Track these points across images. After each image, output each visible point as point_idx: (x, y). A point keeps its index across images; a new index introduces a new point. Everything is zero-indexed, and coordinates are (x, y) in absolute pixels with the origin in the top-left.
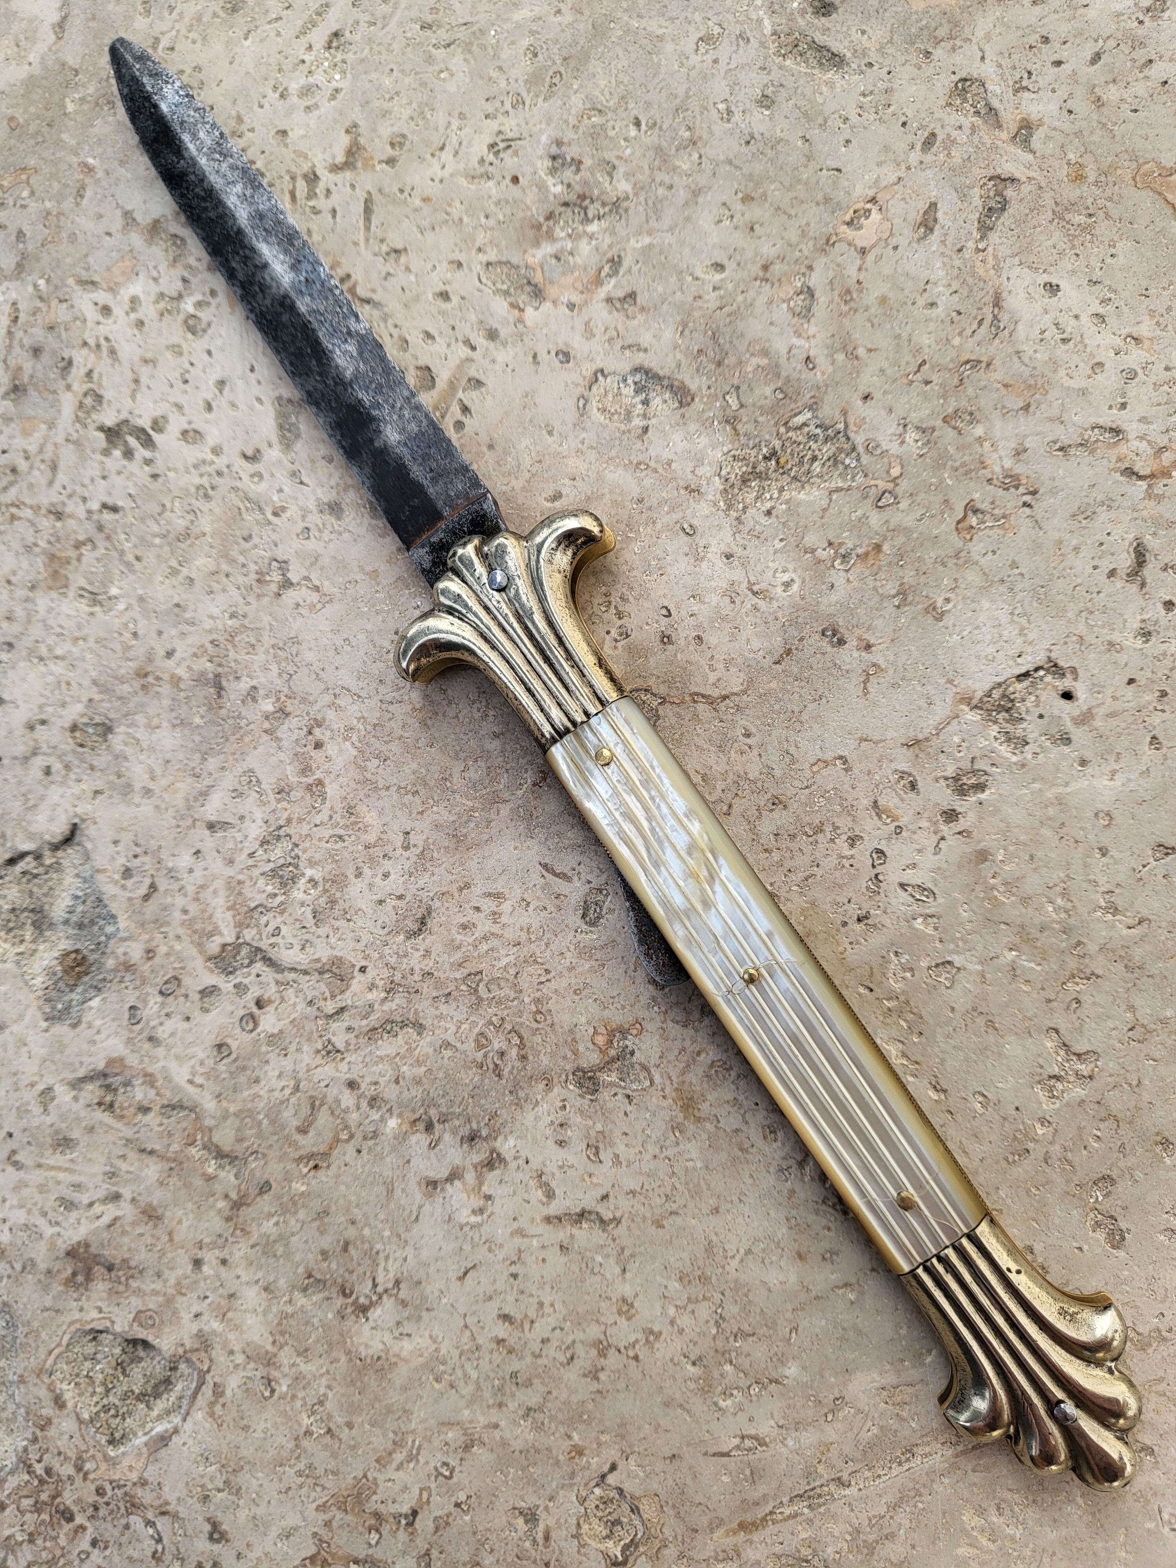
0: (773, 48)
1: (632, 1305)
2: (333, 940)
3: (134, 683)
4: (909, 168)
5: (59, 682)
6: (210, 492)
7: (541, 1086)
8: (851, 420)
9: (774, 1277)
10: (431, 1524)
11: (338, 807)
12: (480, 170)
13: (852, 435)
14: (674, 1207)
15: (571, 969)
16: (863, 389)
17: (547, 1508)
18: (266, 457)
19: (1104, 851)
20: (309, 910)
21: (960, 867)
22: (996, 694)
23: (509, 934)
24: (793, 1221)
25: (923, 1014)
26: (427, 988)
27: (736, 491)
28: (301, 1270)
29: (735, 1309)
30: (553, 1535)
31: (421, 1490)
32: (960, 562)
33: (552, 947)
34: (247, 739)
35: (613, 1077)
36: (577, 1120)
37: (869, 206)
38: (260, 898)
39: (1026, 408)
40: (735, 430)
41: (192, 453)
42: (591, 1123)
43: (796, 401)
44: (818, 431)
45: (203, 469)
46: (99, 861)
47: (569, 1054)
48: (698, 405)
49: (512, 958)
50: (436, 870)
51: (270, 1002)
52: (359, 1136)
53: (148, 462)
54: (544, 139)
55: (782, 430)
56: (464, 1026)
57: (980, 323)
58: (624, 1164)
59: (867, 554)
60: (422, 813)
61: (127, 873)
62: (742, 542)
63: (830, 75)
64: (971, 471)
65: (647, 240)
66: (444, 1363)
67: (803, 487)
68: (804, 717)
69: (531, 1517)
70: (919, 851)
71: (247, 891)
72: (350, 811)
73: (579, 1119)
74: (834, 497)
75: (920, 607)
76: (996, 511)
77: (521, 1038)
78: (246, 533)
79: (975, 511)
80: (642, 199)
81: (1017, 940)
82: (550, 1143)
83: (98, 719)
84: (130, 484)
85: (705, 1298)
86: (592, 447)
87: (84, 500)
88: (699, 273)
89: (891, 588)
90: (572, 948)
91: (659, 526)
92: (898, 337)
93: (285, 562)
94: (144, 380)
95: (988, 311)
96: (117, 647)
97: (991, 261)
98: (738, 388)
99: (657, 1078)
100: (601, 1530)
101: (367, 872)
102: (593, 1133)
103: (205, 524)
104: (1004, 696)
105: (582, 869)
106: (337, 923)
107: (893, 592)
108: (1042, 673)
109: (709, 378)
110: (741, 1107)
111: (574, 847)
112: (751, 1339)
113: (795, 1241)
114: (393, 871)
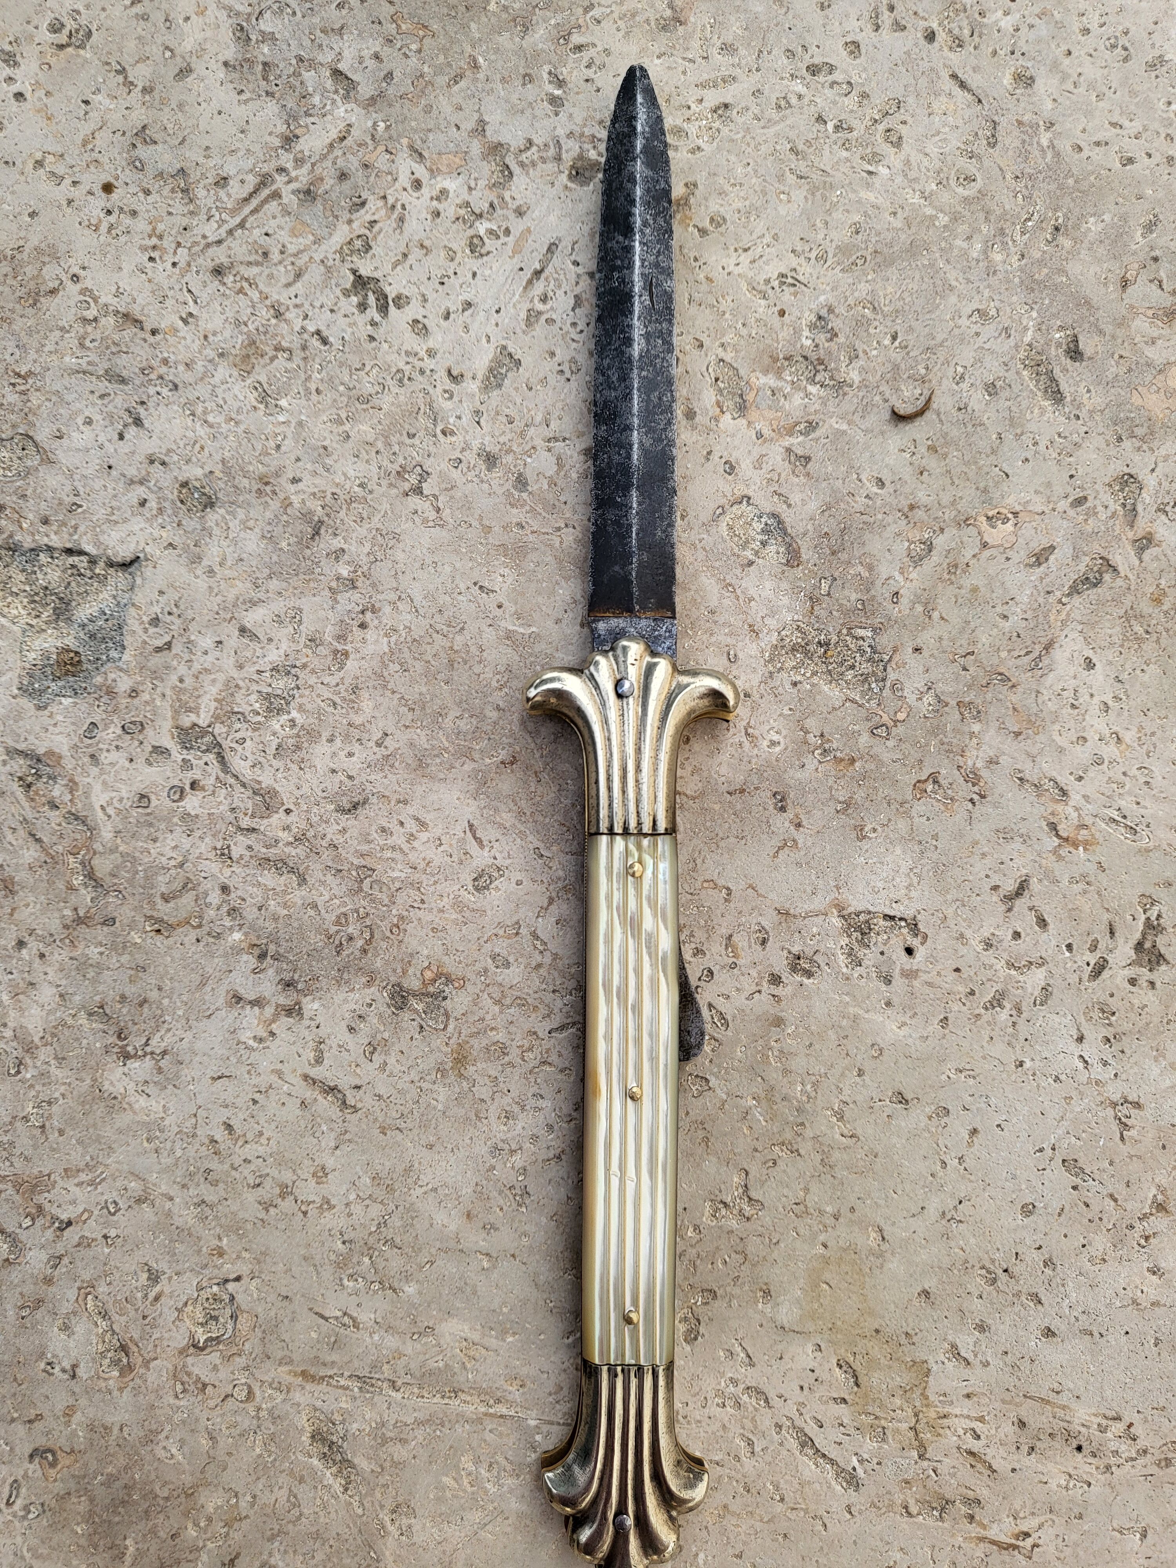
0: (1022, 354)
1: (326, 1175)
2: (280, 775)
3: (254, 483)
4: (1054, 510)
5: (196, 442)
6: (406, 381)
7: (364, 980)
8: (896, 658)
9: (440, 1218)
10: (76, 1239)
11: (347, 681)
12: (763, 287)
13: (889, 669)
14: (403, 1125)
15: (441, 911)
16: (919, 642)
17: (170, 1278)
18: (464, 384)
19: (861, 1073)
20: (276, 741)
21: (758, 1019)
22: (863, 917)
23: (413, 857)
24: (480, 1188)
26: (326, 856)
27: (783, 652)
28: (97, 998)
29: (398, 1223)
30: (163, 1299)
31: (85, 1210)
32: (901, 810)
33: (438, 887)
34: (312, 585)
35: (420, 1007)
36: (373, 1019)
37: (1010, 516)
38: (245, 709)
39: (1018, 734)
40: (812, 608)
41: (411, 341)
42: (382, 1028)
43: (868, 618)
44: (869, 650)
45: (411, 360)
46: (139, 598)
47: (399, 970)
48: (798, 572)
49: (403, 875)
50: (390, 776)
51: (203, 789)
52: (206, 929)
53: (373, 324)
54: (822, 298)
55: (845, 631)
56: (336, 901)
57: (1027, 653)
58: (387, 1073)
59: (842, 760)
60: (407, 727)
61: (155, 621)
62: (763, 691)
63: (1047, 403)
64: (952, 752)
65: (845, 427)
66: (162, 1131)
67: (831, 682)
68: (722, 844)
69: (154, 1278)
70: (738, 990)
71: (239, 697)
72: (355, 690)
73: (376, 1021)
74: (848, 704)
75: (853, 822)
76: (949, 792)
77: (372, 936)
78: (413, 431)
79: (935, 782)
80: (861, 394)
81: (763, 1095)
82: (344, 1025)
83: (207, 490)
84: (349, 330)
85: (381, 1202)
86: (704, 549)
87: (306, 317)
88: (864, 478)
89: (842, 795)
90: (452, 896)
91: (713, 639)
92: (967, 622)
93: (427, 473)
94: (411, 259)
95: (1038, 648)
96: (259, 447)
97: (1063, 616)
98: (835, 580)
99: (451, 1028)
100: (200, 1317)
101: (338, 742)
102: (379, 1037)
103: (386, 401)
104: (867, 922)
105: (496, 845)
106: (290, 765)
107: (841, 799)
108: (903, 924)
109: (819, 558)
110: (497, 1085)
111: (501, 826)
112: (396, 1251)
113: (472, 1202)
114: (357, 755)
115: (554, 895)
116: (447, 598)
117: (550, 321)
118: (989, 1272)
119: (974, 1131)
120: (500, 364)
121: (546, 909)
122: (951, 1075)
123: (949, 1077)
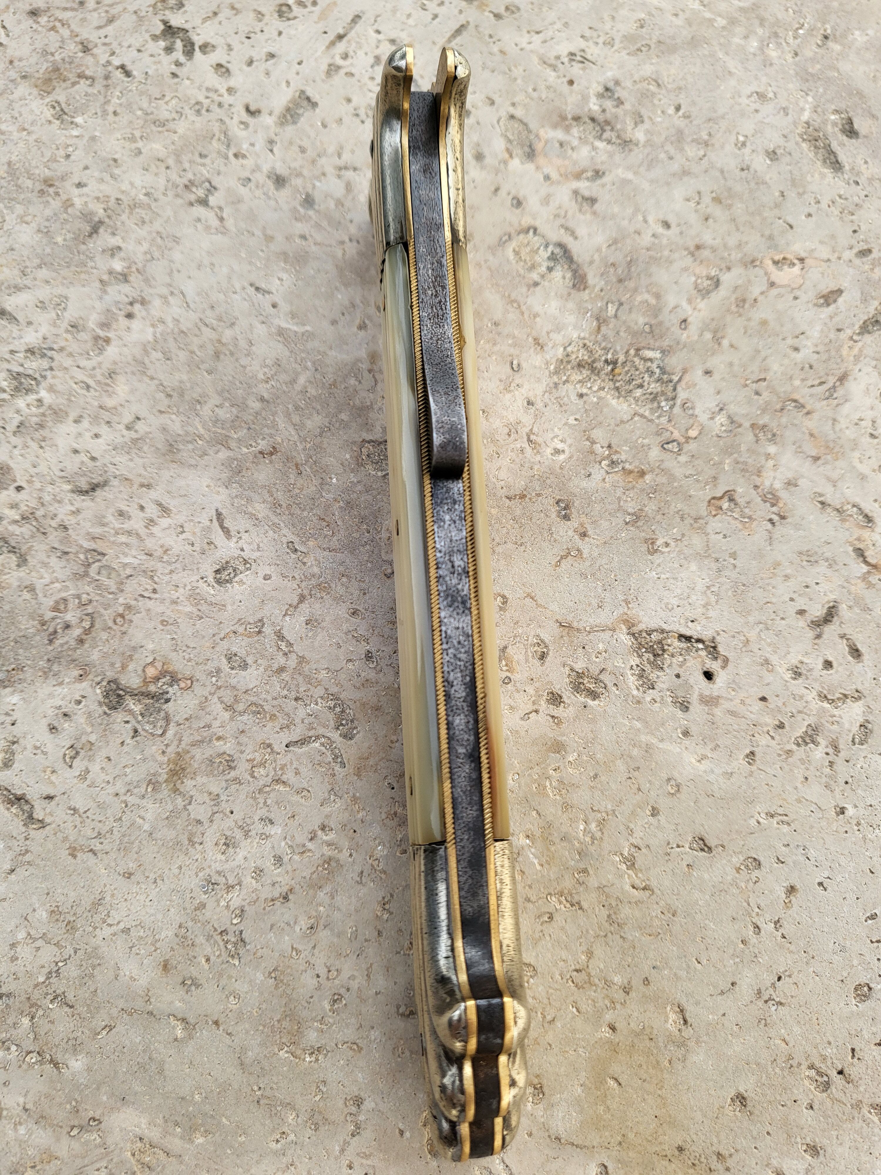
0: (800, 130)
2: (16, 452)
3: (37, 184)
4: (839, 258)
6: (203, 112)
7: (76, 673)
8: (687, 378)
9: (129, 967)
11: (106, 365)
12: (553, 61)
13: (679, 388)
14: (98, 847)
15: (174, 602)
16: (709, 365)
18: (261, 118)
19: (655, 812)
20: (17, 419)
21: (535, 743)
22: (655, 637)
23: (150, 544)
24: (183, 931)
26: (54, 538)
27: (569, 367)
29: (74, 973)
32: (695, 525)
33: (174, 576)
34: (83, 276)
35: (137, 708)
36: (80, 719)
37: (796, 261)
39: (816, 459)
40: (599, 328)
41: (213, 80)
42: (89, 730)
43: (656, 340)
44: (658, 371)
45: (211, 94)
47: (118, 665)
48: (585, 295)
49: (136, 562)
50: (136, 459)
53: (178, 64)
54: (609, 74)
55: (632, 352)
56: (57, 585)
57: (822, 383)
58: (88, 782)
59: (631, 472)
60: (161, 412)
62: (547, 401)
63: (826, 171)
64: (747, 471)
65: (630, 176)
67: (618, 398)
68: (500, 549)
70: (512, 708)
72: (111, 374)
73: (82, 720)
74: (637, 418)
75: (643, 534)
76: (747, 510)
77: (92, 625)
78: (205, 152)
79: (731, 500)
80: (646, 151)
81: (538, 833)
82: (44, 722)
84: (153, 67)
85: (57, 944)
86: (490, 268)
87: (113, 54)
88: (651, 219)
89: (631, 507)
90: (189, 587)
91: (496, 348)
92: (758, 351)
93: (215, 188)
94: (221, 17)
95: (831, 381)
96: (48, 154)
97: (856, 351)
98: (621, 304)
99: (170, 733)
101: (85, 424)
102: (84, 739)
103: (182, 127)
104: (660, 642)
105: (245, 536)
106: (31, 443)
107: (630, 510)
108: (700, 646)
109: (606, 283)
110: (217, 804)
111: (253, 517)
112: (67, 1009)
113: (172, 949)
114: (104, 437)
115: (306, 592)
116: (221, 296)
117: (351, 75)
118: (821, 1074)
119: (792, 890)
120: (297, 105)
121: (296, 607)
122: (761, 820)
123: (759, 823)
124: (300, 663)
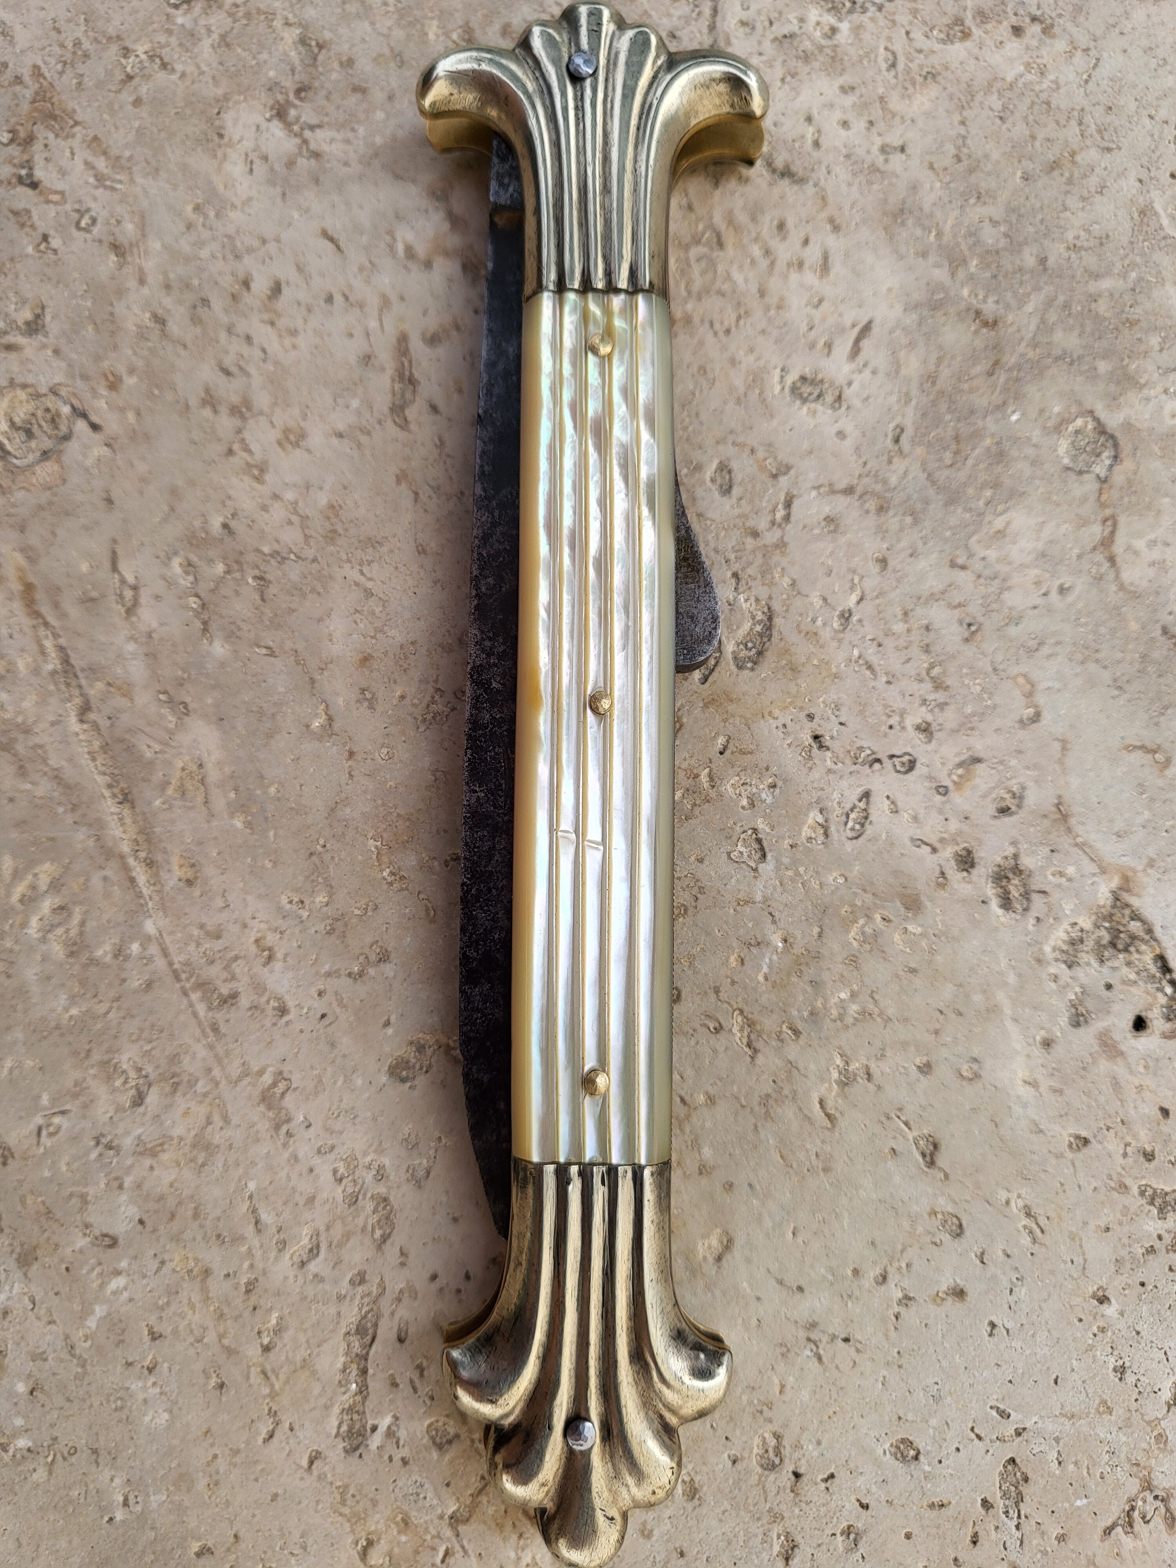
1: (297, 445)
9: (337, 625)
10: (20, 205)
11: (935, 60)
15: (733, 362)
17: (44, 347)
19: (926, 1069)
20: (794, 27)
21: (896, 873)
22: (1135, 927)
23: (774, 282)
24: (411, 650)
25: (692, 822)
28: (328, 35)
29: (294, 576)
30: (13, 356)
31: (62, 193)
33: (760, 339)
49: (743, 287)
50: (855, 188)
60: (931, 167)
66: (218, 215)
68: (1092, 667)
69: (33, 328)
72: (931, 76)
81: (798, 950)
85: (307, 538)
90: (761, 363)
100: (19, 417)
101: (849, 100)
104: (1133, 937)
105: (868, 374)
106: (778, 64)
108: (1168, 990)
111: (897, 366)
112: (257, 597)
113: (386, 653)
114: (850, 133)
115: (859, 490)
116: (1133, 106)
118: (778, 1452)
119: (960, 1293)
121: (833, 492)
122: (1013, 1204)
123: (1008, 1203)
124: (777, 546)
